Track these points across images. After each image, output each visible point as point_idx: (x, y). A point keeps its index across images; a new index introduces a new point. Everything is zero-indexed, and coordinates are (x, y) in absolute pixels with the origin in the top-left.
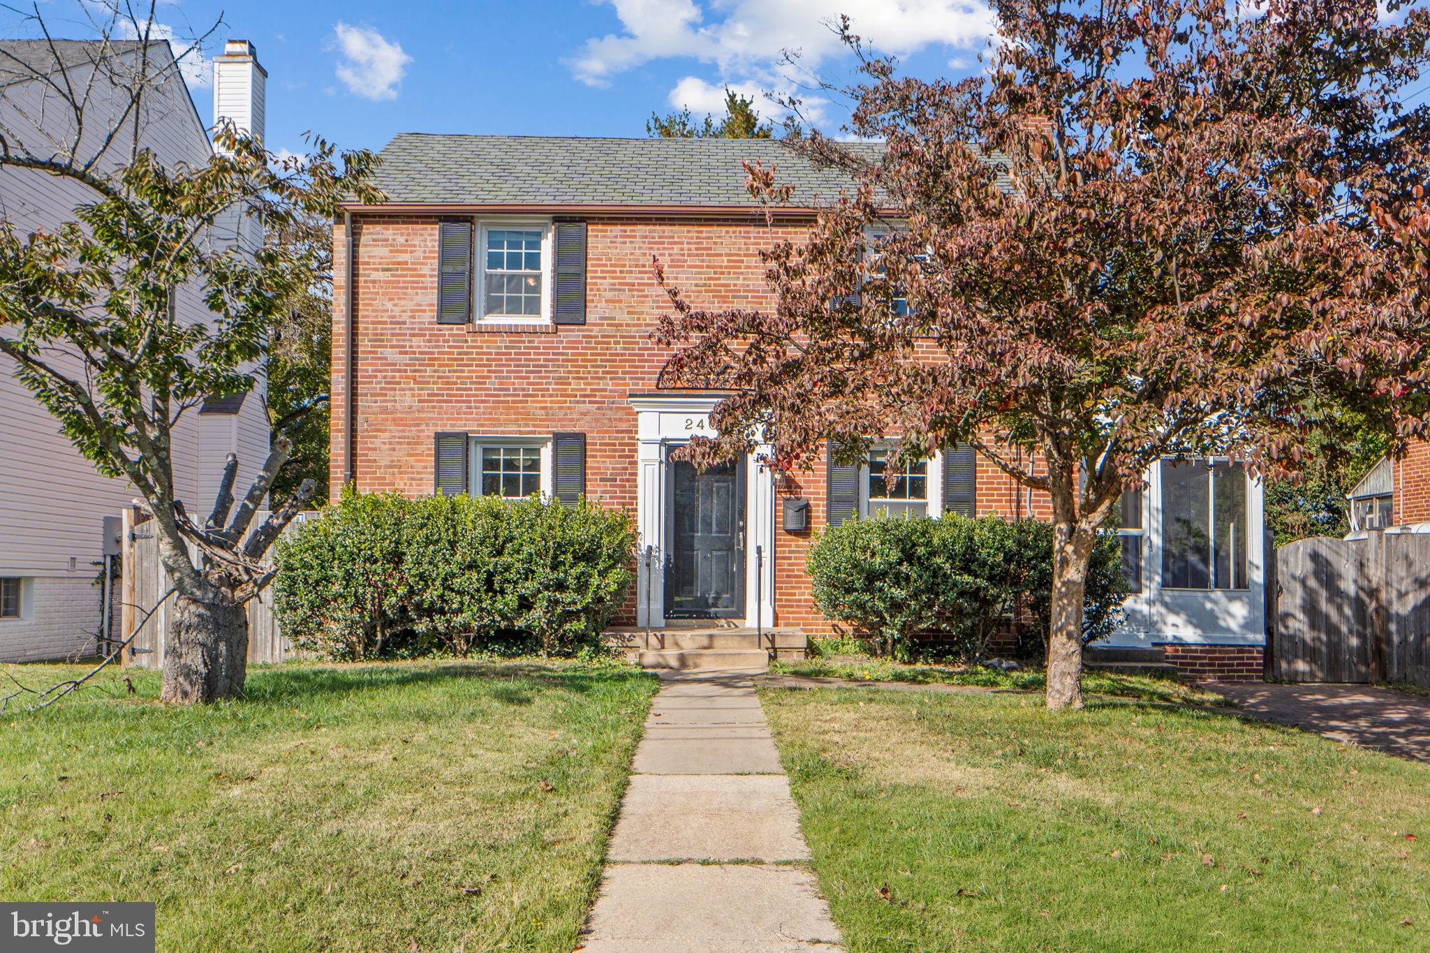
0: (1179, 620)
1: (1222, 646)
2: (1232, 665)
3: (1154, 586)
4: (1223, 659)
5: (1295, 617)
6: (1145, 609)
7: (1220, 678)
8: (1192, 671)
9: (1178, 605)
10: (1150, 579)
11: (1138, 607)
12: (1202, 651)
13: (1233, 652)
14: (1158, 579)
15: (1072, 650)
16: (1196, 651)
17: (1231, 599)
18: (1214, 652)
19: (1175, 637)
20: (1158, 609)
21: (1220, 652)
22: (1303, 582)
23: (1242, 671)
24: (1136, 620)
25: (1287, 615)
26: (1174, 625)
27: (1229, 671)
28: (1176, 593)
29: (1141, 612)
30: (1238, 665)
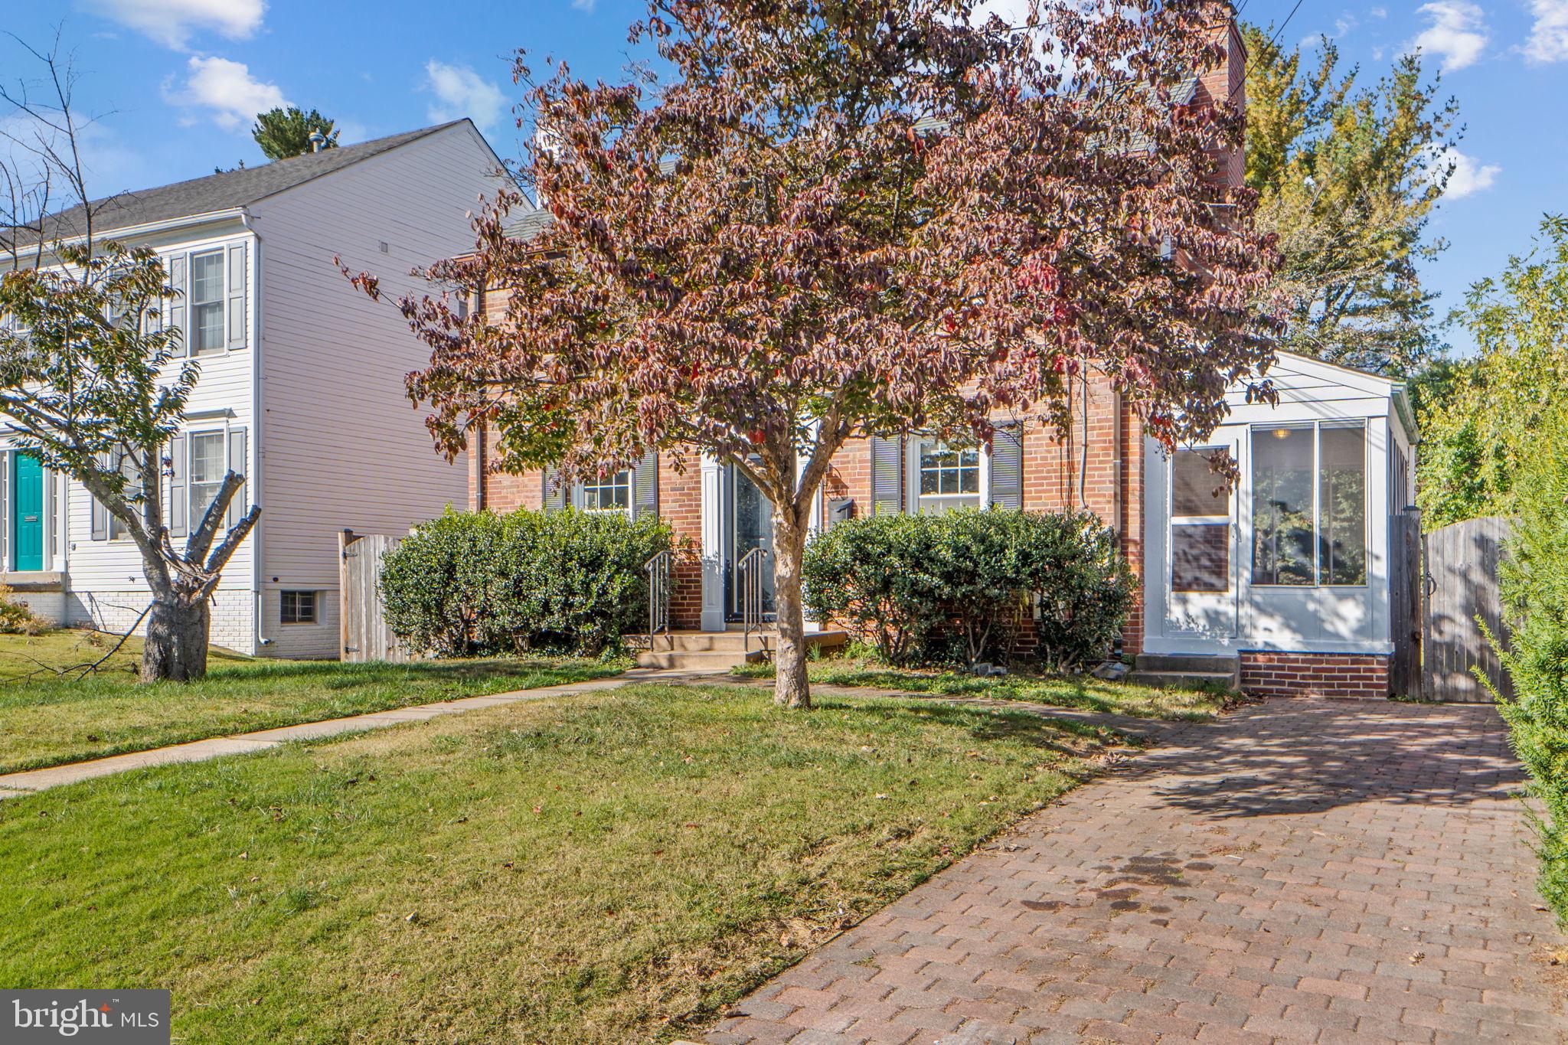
0: (1273, 623)
1: (1331, 654)
2: (1345, 678)
3: (1243, 582)
4: (1333, 670)
5: (1452, 620)
6: (1231, 611)
7: (1327, 693)
8: (1290, 684)
9: (1271, 605)
10: (1238, 575)
11: (1222, 608)
12: (1304, 661)
13: (1346, 662)
14: (1247, 575)
15: (786, 646)
16: (1296, 661)
17: (1341, 598)
18: (1321, 662)
19: (1266, 644)
20: (1247, 610)
21: (1328, 662)
22: (1465, 576)
23: (1358, 686)
24: (1221, 624)
25: (1441, 618)
26: (1266, 629)
27: (1339, 686)
28: (1269, 591)
29: (1225, 614)
30: (1352, 678)
